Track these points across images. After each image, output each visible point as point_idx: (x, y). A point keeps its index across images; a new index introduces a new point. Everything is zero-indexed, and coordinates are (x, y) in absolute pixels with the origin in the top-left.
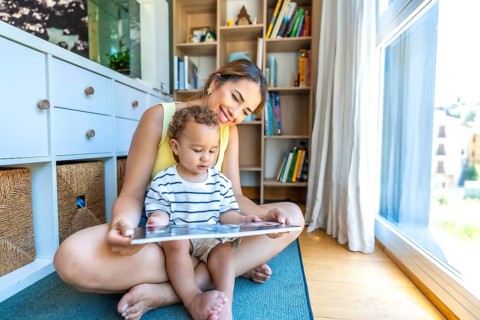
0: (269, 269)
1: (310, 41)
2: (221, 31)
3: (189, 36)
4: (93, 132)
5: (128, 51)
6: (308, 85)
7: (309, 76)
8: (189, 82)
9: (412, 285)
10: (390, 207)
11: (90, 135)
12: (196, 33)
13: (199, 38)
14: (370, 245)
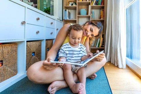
0: (96, 75)
1: (104, 6)
2: (78, 2)
3: (68, 4)
4: (39, 31)
5: (50, 7)
6: (104, 19)
7: (104, 16)
8: (68, 17)
9: (139, 78)
10: (129, 54)
11: (38, 32)
12: (70, 3)
13: (71, 4)
14: (125, 66)
